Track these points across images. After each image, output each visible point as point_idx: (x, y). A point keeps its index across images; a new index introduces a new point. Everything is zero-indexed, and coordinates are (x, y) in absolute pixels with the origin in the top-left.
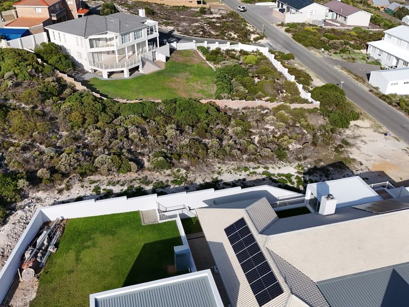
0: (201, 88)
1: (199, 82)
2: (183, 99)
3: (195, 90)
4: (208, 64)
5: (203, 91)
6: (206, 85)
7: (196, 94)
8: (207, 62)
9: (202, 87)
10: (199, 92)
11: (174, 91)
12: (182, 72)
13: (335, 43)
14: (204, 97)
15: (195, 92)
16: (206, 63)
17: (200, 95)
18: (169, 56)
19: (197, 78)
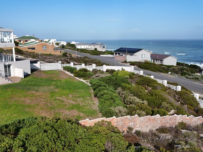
0: (74, 102)
1: (70, 96)
2: (39, 119)
3: (65, 105)
4: (77, 80)
5: (78, 107)
6: (82, 99)
7: (67, 112)
8: (77, 78)
9: (76, 101)
10: (72, 109)
11: (27, 110)
12: (45, 85)
13: (174, 69)
14: (82, 115)
15: (66, 109)
16: (75, 79)
17: (75, 113)
18: (29, 73)
19: (66, 92)
